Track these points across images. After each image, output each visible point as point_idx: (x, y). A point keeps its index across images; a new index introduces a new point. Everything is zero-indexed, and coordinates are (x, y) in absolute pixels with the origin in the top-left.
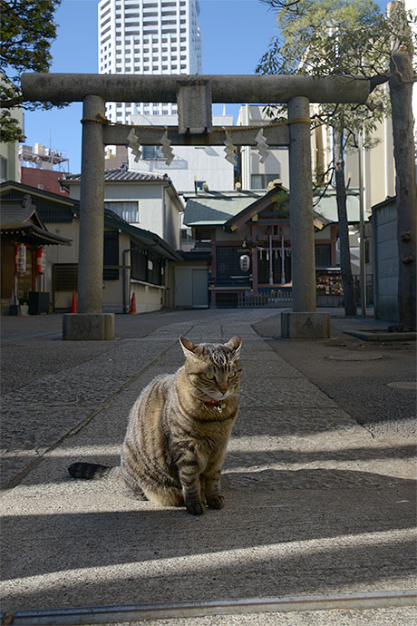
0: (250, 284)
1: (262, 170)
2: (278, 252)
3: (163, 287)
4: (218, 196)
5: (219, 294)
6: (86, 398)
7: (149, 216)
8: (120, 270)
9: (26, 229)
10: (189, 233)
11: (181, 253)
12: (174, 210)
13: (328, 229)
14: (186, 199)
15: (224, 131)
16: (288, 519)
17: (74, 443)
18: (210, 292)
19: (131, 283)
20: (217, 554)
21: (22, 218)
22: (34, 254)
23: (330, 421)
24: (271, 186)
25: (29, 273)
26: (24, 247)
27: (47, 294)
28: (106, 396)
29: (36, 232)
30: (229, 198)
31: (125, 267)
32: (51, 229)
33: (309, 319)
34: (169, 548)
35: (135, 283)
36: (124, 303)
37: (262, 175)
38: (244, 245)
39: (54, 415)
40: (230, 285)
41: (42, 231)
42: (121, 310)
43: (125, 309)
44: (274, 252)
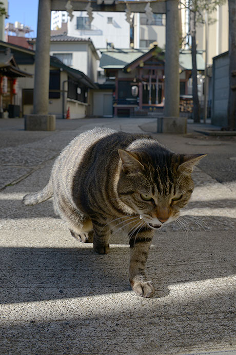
0: (138, 104)
1: (146, 38)
2: (155, 85)
3: (86, 104)
4: (120, 51)
5: (119, 109)
6: (29, 162)
7: (79, 62)
8: (61, 93)
9: (7, 67)
10: (103, 73)
11: (97, 84)
12: (94, 59)
13: (184, 73)
14: (101, 53)
15: (125, 4)
16: (181, 258)
17: (13, 190)
18: (114, 108)
19: (68, 101)
20: (120, 295)
21: (5, 61)
22: (12, 82)
23: (199, 180)
24: (151, 46)
25: (9, 94)
26: (6, 78)
27: (19, 106)
28: (43, 161)
29: (13, 69)
30: (126, 53)
31: (64, 91)
32: (22, 68)
33: (174, 122)
34: (74, 286)
35: (70, 101)
36: (63, 112)
37: (146, 41)
38: (135, 81)
39: (5, 171)
40: (125, 104)
41: (16, 68)
42: (61, 116)
43: (63, 116)
44: (152, 85)
